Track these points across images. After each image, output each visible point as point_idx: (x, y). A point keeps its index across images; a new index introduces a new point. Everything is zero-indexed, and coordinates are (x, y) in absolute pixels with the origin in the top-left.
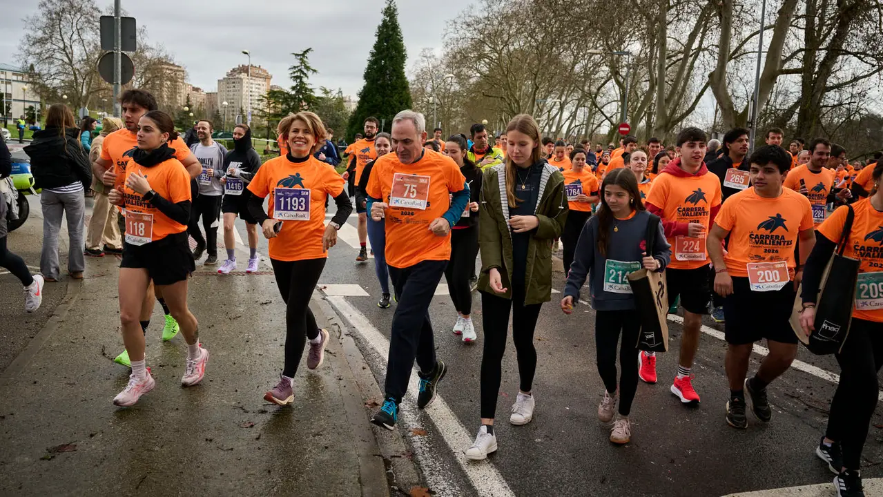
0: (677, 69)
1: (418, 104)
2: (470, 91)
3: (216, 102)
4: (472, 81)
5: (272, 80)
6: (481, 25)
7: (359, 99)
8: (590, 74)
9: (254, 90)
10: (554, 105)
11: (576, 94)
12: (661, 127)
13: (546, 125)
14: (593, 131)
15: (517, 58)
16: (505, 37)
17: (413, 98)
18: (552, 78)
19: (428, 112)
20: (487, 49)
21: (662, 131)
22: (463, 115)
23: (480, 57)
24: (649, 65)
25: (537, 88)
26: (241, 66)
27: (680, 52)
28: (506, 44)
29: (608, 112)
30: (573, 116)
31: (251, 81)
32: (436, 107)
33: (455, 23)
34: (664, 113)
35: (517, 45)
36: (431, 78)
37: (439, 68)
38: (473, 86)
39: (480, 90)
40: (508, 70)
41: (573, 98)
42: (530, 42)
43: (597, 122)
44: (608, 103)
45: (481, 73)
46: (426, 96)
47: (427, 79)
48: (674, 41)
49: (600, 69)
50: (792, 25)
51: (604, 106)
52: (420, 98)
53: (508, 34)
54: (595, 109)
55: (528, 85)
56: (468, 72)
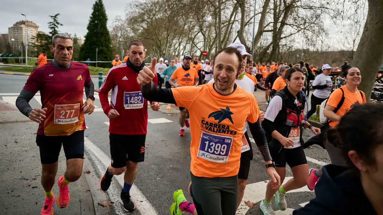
0: (226, 28)
2: (139, 36)
3: (8, 39)
4: (140, 31)
5: (38, 28)
6: (143, 6)
7: (85, 39)
8: (191, 30)
9: (29, 33)
10: (176, 43)
13: (173, 52)
14: (193, 54)
15: (159, 22)
16: (154, 12)
17: (112, 39)
18: (175, 30)
19: (119, 45)
20: (146, 18)
23: (143, 21)
24: (215, 26)
25: (169, 35)
26: (21, 21)
27: (227, 22)
28: (154, 15)
30: (185, 47)
31: (27, 29)
32: (122, 43)
33: (131, 5)
34: (222, 48)
35: (159, 16)
36: (120, 30)
37: (124, 25)
38: (140, 34)
39: (143, 36)
40: (155, 27)
41: (185, 40)
42: (165, 15)
43: (195, 51)
44: (199, 42)
45: (143, 28)
46: (118, 38)
47: (118, 30)
48: (224, 17)
49: (195, 28)
50: (268, 12)
51: (197, 44)
52: (115, 39)
53: (155, 11)
54: (194, 45)
55: (165, 34)
56: (137, 27)
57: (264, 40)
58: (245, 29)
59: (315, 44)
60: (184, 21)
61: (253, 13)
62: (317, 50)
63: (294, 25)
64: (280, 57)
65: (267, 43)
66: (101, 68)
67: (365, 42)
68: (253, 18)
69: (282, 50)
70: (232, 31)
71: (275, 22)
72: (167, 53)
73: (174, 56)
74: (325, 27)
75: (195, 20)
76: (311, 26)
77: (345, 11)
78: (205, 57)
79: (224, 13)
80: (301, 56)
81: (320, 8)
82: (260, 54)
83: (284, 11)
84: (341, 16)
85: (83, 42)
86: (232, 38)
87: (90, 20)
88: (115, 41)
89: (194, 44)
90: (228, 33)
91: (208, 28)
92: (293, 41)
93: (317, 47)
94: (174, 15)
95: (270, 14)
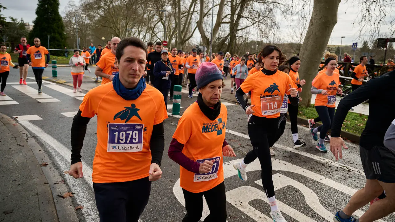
0: (186, 19)
1: (69, 29)
2: (95, 24)
4: (96, 18)
7: (33, 24)
8: (151, 19)
10: (136, 32)
11: (145, 28)
12: (180, 43)
15: (117, 9)
17: (65, 25)
18: (134, 19)
19: (74, 32)
20: (102, 4)
21: (181, 44)
22: (92, 35)
23: (99, 7)
24: (175, 16)
25: (127, 24)
27: (186, 12)
28: (111, 2)
30: (145, 37)
32: (77, 30)
34: (182, 38)
35: (117, 3)
36: (75, 16)
37: (78, 11)
38: (96, 21)
39: (100, 23)
40: (113, 15)
41: (144, 29)
42: (123, 2)
43: (155, 40)
44: (159, 32)
45: (100, 15)
46: (72, 25)
47: (72, 16)
48: (184, 7)
49: (155, 17)
50: (226, 4)
51: (157, 33)
52: (69, 26)
54: (154, 34)
55: (123, 22)
56: (93, 14)
57: (222, 31)
58: (204, 20)
59: (268, 36)
60: (143, 9)
61: (212, 4)
62: (270, 42)
63: (249, 18)
64: (236, 48)
65: (224, 34)
66: (55, 57)
67: (310, 36)
68: (212, 9)
69: (239, 41)
70: (192, 22)
71: (232, 14)
74: (277, 21)
75: (154, 9)
76: (265, 20)
77: (294, 6)
79: (184, 3)
80: (256, 47)
81: (273, 2)
82: (218, 45)
83: (241, 4)
84: (291, 12)
85: (31, 28)
86: (192, 28)
87: (39, 4)
88: (69, 28)
89: (154, 33)
90: (188, 23)
91: (167, 18)
92: (249, 33)
93: (270, 39)
94: (132, 3)
95: (228, 6)
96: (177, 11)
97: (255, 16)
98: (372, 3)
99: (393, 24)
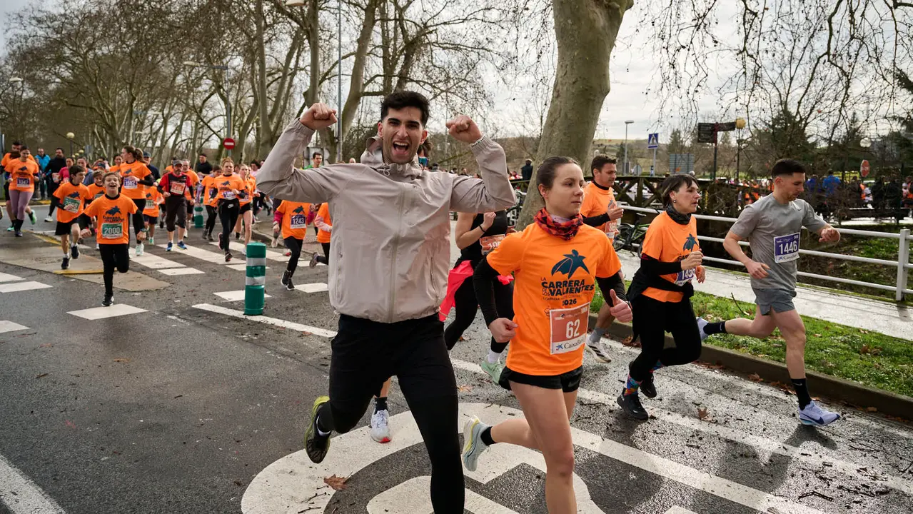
0: (278, 86)
2: (48, 98)
4: (52, 87)
6: (56, 23)
8: (193, 86)
10: (156, 119)
11: (180, 106)
12: (266, 142)
13: (149, 140)
14: (202, 145)
15: (108, 64)
16: (89, 39)
18: (151, 87)
20: (68, 52)
21: (268, 146)
22: (43, 128)
23: (60, 60)
24: (252, 81)
25: (134, 99)
27: (279, 70)
28: (91, 47)
29: (215, 127)
30: (179, 130)
33: (21, 17)
34: (270, 130)
38: (53, 93)
39: (62, 98)
40: (96, 78)
41: (177, 111)
42: (121, 48)
43: (205, 137)
44: (214, 117)
45: (62, 79)
48: (274, 59)
49: (202, 82)
50: (370, 53)
51: (211, 120)
53: (94, 36)
54: (201, 123)
55: (123, 95)
56: (44, 77)
57: (366, 113)
58: (322, 89)
60: (173, 64)
61: (338, 53)
63: (425, 83)
65: (372, 120)
67: (555, 120)
68: (338, 65)
70: (293, 93)
71: (388, 75)
72: (132, 142)
73: (152, 148)
74: (486, 89)
75: (200, 64)
76: (460, 87)
77: (519, 57)
78: (230, 151)
79: (272, 49)
81: (476, 48)
82: (357, 145)
83: (405, 52)
84: (514, 68)
86: (293, 107)
89: (202, 121)
90: (284, 96)
91: (234, 85)
94: (145, 48)
95: (376, 58)
96: (257, 67)
97: (437, 78)
98: (678, 50)
99: (723, 94)
